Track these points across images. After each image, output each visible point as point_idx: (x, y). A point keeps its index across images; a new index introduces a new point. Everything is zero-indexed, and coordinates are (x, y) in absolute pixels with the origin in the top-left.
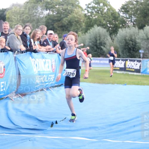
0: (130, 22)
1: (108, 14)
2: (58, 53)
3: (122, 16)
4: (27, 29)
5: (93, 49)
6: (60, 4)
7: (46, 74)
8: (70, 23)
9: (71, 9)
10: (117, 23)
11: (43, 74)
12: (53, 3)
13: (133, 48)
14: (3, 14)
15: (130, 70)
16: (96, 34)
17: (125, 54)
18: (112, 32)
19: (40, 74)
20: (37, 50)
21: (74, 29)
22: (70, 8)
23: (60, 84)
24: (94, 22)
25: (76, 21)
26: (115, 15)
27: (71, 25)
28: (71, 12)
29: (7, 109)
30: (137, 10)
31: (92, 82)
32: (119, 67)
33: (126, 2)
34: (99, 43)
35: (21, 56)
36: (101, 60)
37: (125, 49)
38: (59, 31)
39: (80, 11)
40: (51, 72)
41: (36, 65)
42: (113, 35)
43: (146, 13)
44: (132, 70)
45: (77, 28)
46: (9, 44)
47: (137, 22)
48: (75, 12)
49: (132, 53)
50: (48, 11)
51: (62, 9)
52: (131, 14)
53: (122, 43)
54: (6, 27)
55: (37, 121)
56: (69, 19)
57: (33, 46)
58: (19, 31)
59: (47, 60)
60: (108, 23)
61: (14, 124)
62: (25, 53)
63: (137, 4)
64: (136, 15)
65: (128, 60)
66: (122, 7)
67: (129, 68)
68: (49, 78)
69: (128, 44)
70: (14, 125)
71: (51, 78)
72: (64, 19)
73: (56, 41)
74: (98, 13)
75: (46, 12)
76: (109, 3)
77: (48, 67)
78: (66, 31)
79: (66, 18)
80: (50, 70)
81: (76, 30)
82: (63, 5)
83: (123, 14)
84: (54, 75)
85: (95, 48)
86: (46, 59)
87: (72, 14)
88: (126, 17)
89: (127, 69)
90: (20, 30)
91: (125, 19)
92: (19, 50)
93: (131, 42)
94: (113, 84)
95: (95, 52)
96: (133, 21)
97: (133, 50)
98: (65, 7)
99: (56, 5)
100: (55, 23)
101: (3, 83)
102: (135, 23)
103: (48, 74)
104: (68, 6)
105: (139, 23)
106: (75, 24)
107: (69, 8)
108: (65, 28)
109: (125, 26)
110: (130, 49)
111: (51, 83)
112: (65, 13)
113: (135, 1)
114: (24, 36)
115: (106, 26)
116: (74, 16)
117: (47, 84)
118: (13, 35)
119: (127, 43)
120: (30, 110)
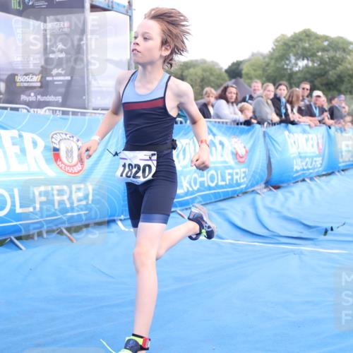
2: (326, 125)
4: (280, 90)
6: (324, 50)
7: (309, 157)
8: (340, 79)
9: (341, 56)
11: (305, 157)
12: (313, 49)
14: (238, 68)
19: (301, 157)
20: (296, 121)
21: (347, 88)
22: (340, 54)
23: (330, 172)
25: (349, 75)
28: (342, 61)
29: (255, 208)
35: (272, 131)
40: (317, 153)
41: (295, 143)
46: (254, 112)
48: (347, 61)
50: (305, 62)
51: (328, 58)
54: (256, 88)
55: (302, 226)
56: (339, 72)
57: (291, 115)
58: (269, 93)
59: (310, 136)
61: (268, 229)
62: (279, 126)
68: (314, 163)
70: (267, 231)
71: (318, 163)
72: (331, 73)
73: (322, 106)
75: (302, 63)
77: (313, 146)
78: (333, 90)
79: (334, 71)
80: (315, 150)
81: (349, 89)
82: (327, 51)
84: (321, 158)
86: (309, 133)
87: (343, 64)
90: (269, 91)
92: (270, 122)
98: (331, 53)
99: (318, 52)
100: (316, 79)
101: (244, 170)
103: (312, 157)
104: (336, 51)
106: (348, 80)
107: (338, 55)
108: (331, 87)
111: (316, 170)
112: (332, 64)
114: (276, 101)
116: (346, 67)
117: (311, 171)
118: (260, 98)
120: (288, 209)
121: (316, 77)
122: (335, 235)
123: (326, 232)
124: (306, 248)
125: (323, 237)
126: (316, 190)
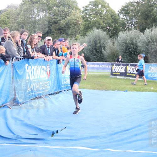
0: (130, 24)
1: (107, 16)
3: (123, 18)
5: (92, 53)
8: (68, 26)
9: (68, 10)
10: (117, 25)
12: (49, 4)
13: (134, 52)
15: (131, 75)
16: (95, 38)
17: (126, 58)
18: (112, 35)
21: (72, 32)
23: (59, 91)
24: (93, 24)
25: (73, 23)
26: (115, 17)
27: (69, 27)
28: (69, 14)
30: (138, 11)
31: (92, 89)
32: (119, 72)
33: (126, 3)
34: (99, 47)
36: (101, 64)
37: (126, 53)
38: (57, 34)
39: (78, 13)
41: (31, 72)
42: (113, 38)
43: (147, 15)
44: (133, 75)
45: (75, 31)
47: (138, 25)
48: (72, 14)
49: (133, 57)
50: (45, 13)
51: (59, 11)
52: (132, 16)
53: (122, 47)
56: (67, 21)
60: (107, 25)
63: (138, 5)
64: (137, 17)
65: (129, 65)
66: (122, 8)
67: (130, 73)
69: (129, 48)
72: (61, 21)
74: (97, 15)
75: (42, 14)
76: (108, 5)
78: (63, 33)
79: (63, 20)
82: (59, 7)
83: (123, 16)
85: (94, 51)
88: (127, 19)
89: (128, 74)
91: (125, 21)
93: (132, 45)
94: (113, 90)
95: (94, 56)
96: (134, 23)
97: (134, 54)
98: (62, 8)
99: (53, 7)
102: (136, 25)
104: (64, 7)
105: (140, 26)
106: (73, 26)
109: (125, 29)
110: (131, 53)
113: (136, 3)
115: (106, 29)
116: (72, 18)
119: (127, 46)
120: (29, 119)
121: (51, 23)
122: (59, 136)
123: (53, 134)
124: (39, 146)
125: (51, 138)
126: (49, 104)
